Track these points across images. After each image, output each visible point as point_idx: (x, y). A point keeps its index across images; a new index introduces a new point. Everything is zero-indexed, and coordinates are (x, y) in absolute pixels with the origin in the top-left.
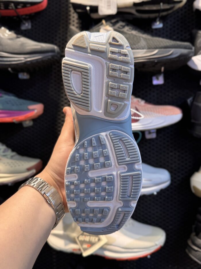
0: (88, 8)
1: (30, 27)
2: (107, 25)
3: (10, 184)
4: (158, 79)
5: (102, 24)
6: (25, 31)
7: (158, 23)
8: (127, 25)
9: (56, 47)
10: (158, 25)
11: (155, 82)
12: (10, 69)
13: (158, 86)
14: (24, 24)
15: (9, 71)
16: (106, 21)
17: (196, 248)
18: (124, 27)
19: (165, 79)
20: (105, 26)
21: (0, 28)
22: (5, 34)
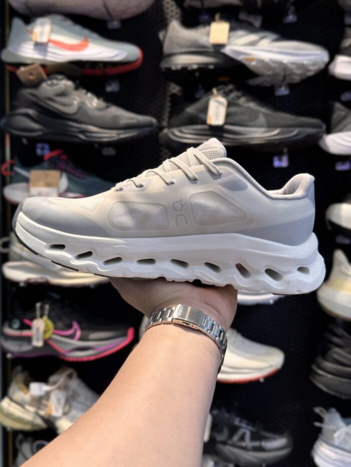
1: (117, 89)
2: (218, 95)
3: (92, 287)
4: (280, 160)
5: (212, 93)
7: (283, 89)
8: (244, 95)
9: (154, 121)
10: (284, 91)
11: (277, 163)
13: (281, 169)
14: (110, 84)
16: (218, 90)
17: (321, 372)
18: (239, 97)
20: (215, 96)
21: (86, 94)
22: (93, 102)
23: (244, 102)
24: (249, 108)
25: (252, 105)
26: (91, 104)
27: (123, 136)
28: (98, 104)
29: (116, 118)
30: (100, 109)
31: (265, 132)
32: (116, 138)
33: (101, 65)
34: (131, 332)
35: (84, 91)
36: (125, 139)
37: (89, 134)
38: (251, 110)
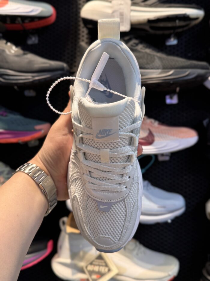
1: (36, 42)
4: (171, 98)
7: (172, 39)
8: (141, 43)
9: (65, 65)
11: (168, 101)
14: (31, 38)
15: (15, 89)
21: (6, 43)
22: (12, 50)
23: (141, 49)
24: (146, 53)
25: (148, 51)
26: (10, 52)
27: (37, 78)
28: (15, 51)
29: (30, 62)
30: (17, 56)
31: (161, 73)
32: (31, 80)
33: (19, 19)
34: (50, 244)
35: (4, 41)
36: (39, 80)
37: (7, 77)
38: (149, 54)
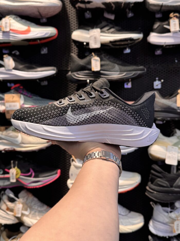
0: (85, 44)
1: (46, 52)
2: (95, 56)
3: (37, 151)
4: (127, 84)
6: (44, 54)
7: (127, 49)
10: (128, 51)
11: (126, 86)
12: (38, 81)
13: (128, 89)
14: (43, 50)
15: (37, 82)
19: (132, 84)
